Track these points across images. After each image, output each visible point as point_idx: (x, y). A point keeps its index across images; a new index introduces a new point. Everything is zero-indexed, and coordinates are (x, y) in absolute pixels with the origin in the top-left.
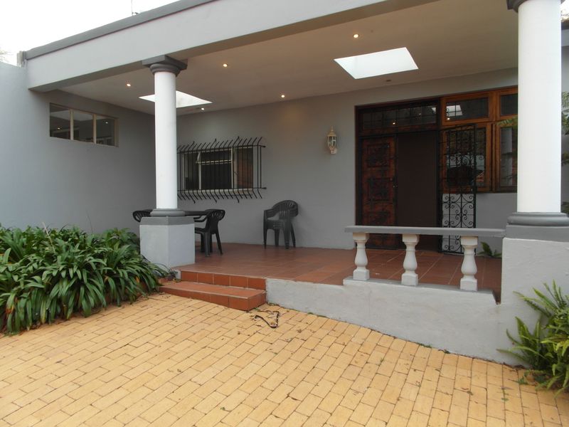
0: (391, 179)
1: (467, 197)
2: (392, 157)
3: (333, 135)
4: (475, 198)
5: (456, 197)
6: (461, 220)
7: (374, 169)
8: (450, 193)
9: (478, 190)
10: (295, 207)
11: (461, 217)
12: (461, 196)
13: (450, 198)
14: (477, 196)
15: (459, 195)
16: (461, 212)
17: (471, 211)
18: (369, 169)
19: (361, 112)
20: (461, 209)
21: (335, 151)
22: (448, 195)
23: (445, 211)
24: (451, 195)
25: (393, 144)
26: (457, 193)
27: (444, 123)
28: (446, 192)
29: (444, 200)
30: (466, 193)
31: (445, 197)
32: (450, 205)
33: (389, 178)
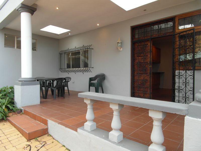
0: (149, 63)
1: (189, 73)
2: (149, 51)
3: (120, 41)
4: (194, 73)
5: (183, 72)
6: (186, 86)
7: (139, 58)
8: (179, 70)
9: (196, 68)
10: (104, 76)
11: (186, 84)
12: (186, 72)
13: (179, 73)
14: (195, 72)
15: (185, 71)
16: (186, 81)
17: (191, 81)
18: (138, 58)
19: (134, 29)
20: (186, 79)
21: (121, 49)
22: (178, 71)
23: (177, 80)
24: (180, 71)
25: (149, 44)
26: (183, 70)
27: (177, 31)
28: (178, 70)
29: (176, 74)
30: (189, 70)
31: (177, 72)
32: (179, 77)
33: (148, 62)
